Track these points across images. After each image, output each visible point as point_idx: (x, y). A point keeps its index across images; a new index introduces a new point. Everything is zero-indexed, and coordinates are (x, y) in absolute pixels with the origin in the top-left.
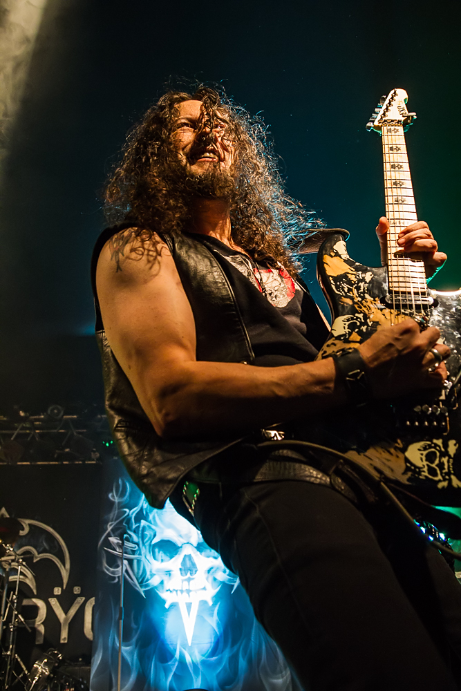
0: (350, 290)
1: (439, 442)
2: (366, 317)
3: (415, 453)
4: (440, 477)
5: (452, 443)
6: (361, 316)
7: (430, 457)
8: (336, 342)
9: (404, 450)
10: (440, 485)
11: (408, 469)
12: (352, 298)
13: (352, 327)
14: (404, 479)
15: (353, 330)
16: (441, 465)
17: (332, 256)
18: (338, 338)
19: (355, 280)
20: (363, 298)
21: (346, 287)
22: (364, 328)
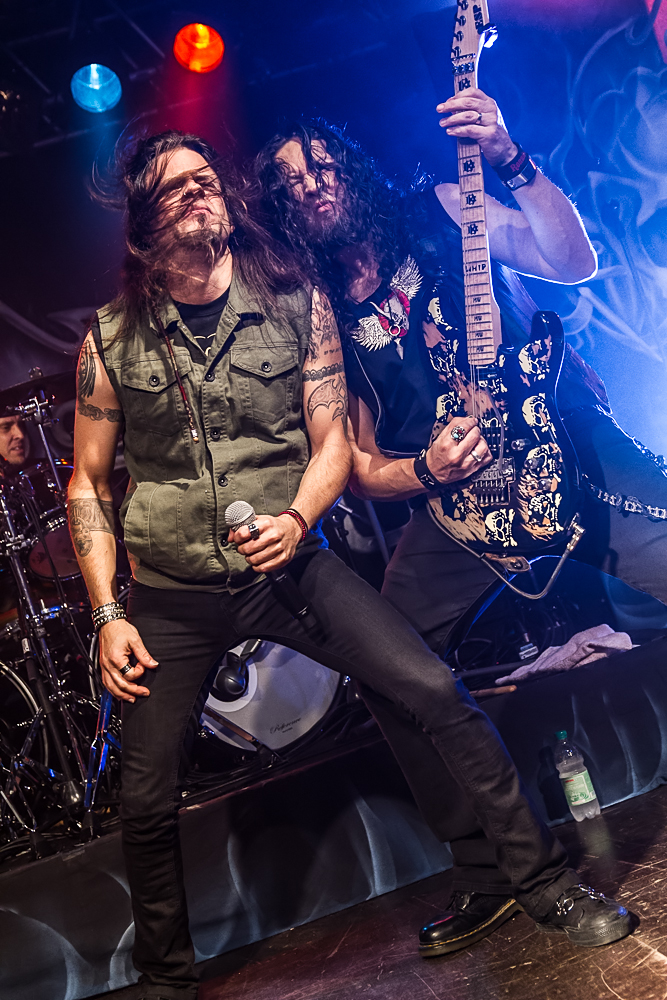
0: (444, 364)
1: (503, 511)
2: (456, 395)
3: (490, 521)
4: (504, 539)
5: (511, 511)
6: (452, 394)
7: (499, 524)
8: (440, 424)
9: (484, 519)
10: (505, 545)
11: (488, 534)
12: (445, 374)
13: (448, 407)
14: (486, 540)
15: (448, 411)
16: (505, 530)
17: (428, 323)
18: (440, 420)
19: (446, 350)
20: (453, 372)
21: (440, 359)
22: (455, 407)
